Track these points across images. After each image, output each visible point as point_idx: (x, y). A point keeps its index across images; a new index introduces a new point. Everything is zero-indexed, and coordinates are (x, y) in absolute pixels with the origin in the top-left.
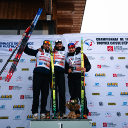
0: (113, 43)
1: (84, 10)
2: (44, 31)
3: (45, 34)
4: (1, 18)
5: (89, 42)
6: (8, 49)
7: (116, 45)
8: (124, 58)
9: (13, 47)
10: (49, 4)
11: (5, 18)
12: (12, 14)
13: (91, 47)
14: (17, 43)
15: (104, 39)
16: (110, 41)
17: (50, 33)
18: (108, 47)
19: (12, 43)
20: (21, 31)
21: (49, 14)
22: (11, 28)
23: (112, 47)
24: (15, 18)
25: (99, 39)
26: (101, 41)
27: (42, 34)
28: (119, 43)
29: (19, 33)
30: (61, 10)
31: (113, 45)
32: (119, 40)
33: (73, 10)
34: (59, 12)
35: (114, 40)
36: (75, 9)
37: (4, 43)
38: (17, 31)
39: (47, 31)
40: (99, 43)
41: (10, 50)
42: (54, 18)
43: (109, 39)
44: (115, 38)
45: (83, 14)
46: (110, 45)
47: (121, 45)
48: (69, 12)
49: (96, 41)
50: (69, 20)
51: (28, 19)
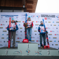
0: (47, 17)
1: (37, 4)
2: (22, 11)
3: (23, 12)
4: (7, 6)
5: (38, 16)
6: (9, 17)
7: (48, 17)
8: (50, 22)
9: (11, 17)
10: (24, 2)
11: (8, 6)
13: (39, 18)
15: (44, 15)
16: (46, 16)
17: (24, 12)
18: (45, 18)
19: (11, 15)
20: (14, 11)
21: (24, 5)
22: (10, 10)
23: (46, 18)
24: (12, 6)
25: (42, 15)
26: (43, 16)
27: (21, 12)
28: (49, 17)
29: (13, 12)
30: (28, 3)
32: (49, 16)
33: (33, 4)
34: (28, 4)
35: (47, 16)
36: (34, 3)
37: (8, 15)
39: (23, 11)
40: (42, 17)
42: (26, 7)
43: (46, 15)
44: (47, 15)
45: (36, 5)
46: (46, 17)
47: (50, 17)
48: (31, 4)
49: (41, 16)
50: (31, 7)
51: (16, 7)
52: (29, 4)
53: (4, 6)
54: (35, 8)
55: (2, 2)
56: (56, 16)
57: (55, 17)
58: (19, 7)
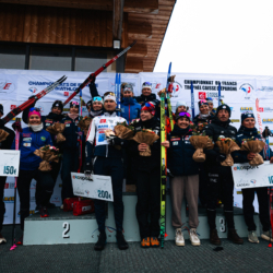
0: (207, 88)
5: (174, 85)
6: (62, 92)
9: (70, 89)
11: (53, 42)
12: (63, 37)
13: (176, 93)
14: (75, 85)
15: (195, 82)
16: (202, 85)
18: (200, 93)
19: (67, 84)
21: (117, 39)
23: (204, 94)
24: (67, 43)
25: (188, 82)
28: (214, 88)
30: (133, 32)
31: (206, 91)
32: (214, 85)
33: (150, 34)
34: (130, 35)
36: (153, 32)
38: (70, 59)
41: (66, 94)
43: (202, 82)
44: (209, 80)
45: (163, 39)
46: (202, 91)
47: (217, 91)
48: (143, 36)
49: (183, 84)
50: (142, 47)
51: (86, 44)
52: (136, 36)
53: (34, 41)
54: (157, 52)
55: (27, 25)
56: (238, 87)
57: (235, 89)
58: (98, 45)
